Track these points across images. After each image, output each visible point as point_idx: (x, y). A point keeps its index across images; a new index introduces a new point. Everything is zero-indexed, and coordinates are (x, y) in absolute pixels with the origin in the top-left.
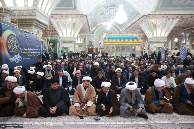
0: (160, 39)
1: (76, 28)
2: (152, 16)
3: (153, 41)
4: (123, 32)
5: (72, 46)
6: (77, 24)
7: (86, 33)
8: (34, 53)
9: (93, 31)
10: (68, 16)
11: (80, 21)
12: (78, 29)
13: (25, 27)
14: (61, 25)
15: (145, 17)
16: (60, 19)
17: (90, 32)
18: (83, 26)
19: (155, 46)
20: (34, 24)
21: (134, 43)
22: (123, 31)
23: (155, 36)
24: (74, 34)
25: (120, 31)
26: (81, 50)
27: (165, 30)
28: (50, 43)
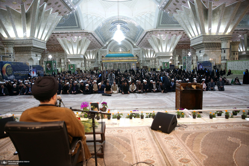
0: (166, 55)
1: (82, 46)
2: (155, 32)
3: (159, 56)
4: (137, 47)
5: (79, 64)
6: (82, 41)
7: (98, 48)
8: (24, 74)
9: (106, 46)
10: (73, 34)
11: (85, 39)
12: (84, 46)
13: (25, 53)
14: (67, 43)
15: (149, 33)
16: (66, 37)
17: (103, 47)
18: (92, 42)
19: (161, 62)
20: (32, 50)
21: (129, 61)
22: (137, 45)
23: (161, 51)
24: (81, 52)
25: (134, 45)
26: (94, 66)
27: (170, 45)
28: (47, 64)
